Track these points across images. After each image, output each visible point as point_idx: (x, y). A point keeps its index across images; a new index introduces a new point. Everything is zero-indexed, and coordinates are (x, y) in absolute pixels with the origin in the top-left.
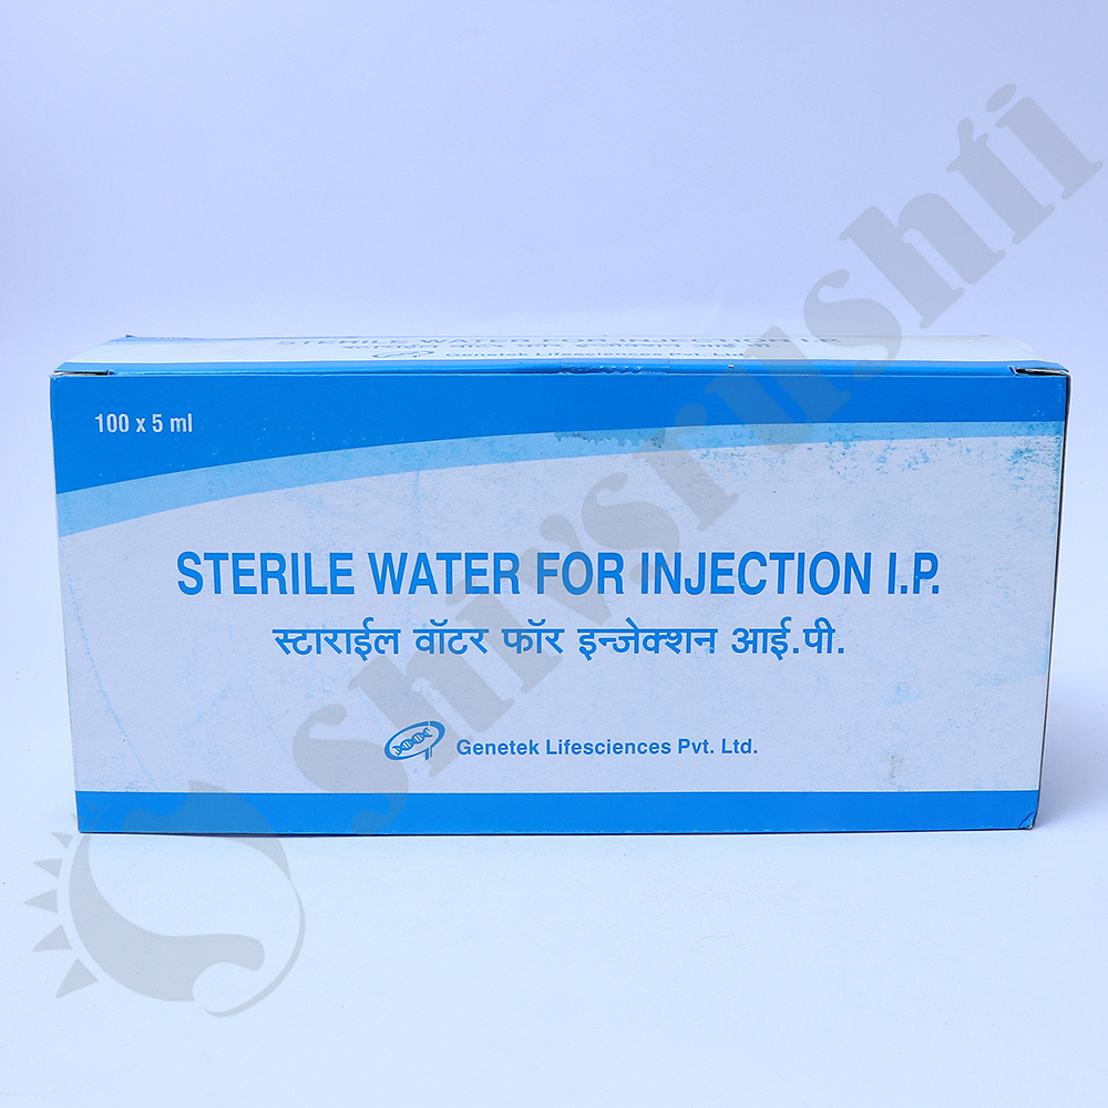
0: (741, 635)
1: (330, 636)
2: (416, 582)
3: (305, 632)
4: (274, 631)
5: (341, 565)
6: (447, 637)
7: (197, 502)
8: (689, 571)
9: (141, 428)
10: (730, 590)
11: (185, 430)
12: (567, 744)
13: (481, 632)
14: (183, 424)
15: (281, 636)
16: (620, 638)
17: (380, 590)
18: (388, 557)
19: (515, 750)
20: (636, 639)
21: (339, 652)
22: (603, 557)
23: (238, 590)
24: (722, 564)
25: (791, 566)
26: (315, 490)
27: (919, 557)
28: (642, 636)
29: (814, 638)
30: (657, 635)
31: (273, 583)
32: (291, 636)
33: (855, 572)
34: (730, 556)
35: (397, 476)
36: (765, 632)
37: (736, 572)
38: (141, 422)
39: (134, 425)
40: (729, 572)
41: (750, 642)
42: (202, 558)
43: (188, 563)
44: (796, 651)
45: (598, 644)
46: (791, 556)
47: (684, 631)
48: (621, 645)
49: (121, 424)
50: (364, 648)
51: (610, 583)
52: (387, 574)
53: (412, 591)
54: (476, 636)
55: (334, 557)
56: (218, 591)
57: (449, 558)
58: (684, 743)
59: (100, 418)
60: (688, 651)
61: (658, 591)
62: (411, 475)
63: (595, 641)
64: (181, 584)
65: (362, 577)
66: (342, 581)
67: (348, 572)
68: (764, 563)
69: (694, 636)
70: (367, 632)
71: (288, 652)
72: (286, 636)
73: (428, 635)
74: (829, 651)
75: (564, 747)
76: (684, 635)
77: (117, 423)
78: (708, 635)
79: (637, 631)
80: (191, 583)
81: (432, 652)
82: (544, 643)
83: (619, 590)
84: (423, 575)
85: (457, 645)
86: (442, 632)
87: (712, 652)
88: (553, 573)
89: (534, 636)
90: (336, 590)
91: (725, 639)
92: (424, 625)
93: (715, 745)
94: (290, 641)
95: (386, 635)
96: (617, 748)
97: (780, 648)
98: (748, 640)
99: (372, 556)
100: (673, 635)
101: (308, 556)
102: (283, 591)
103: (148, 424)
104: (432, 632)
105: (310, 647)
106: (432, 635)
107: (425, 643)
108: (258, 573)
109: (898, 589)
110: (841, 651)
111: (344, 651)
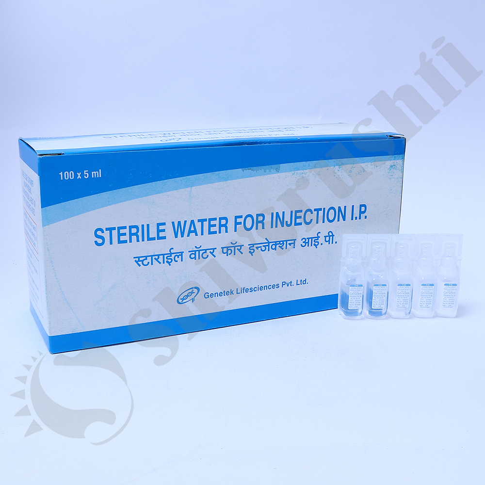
0: (304, 240)
1: (157, 257)
2: (190, 232)
3: (146, 257)
4: (134, 258)
5: (161, 228)
6: (201, 252)
7: (103, 207)
8: (287, 218)
9: (79, 177)
10: (300, 224)
11: (98, 176)
12: (244, 289)
13: (214, 249)
14: (97, 174)
15: (137, 259)
16: (263, 246)
17: (176, 237)
18: (179, 223)
20: (269, 246)
21: (160, 263)
22: (258, 215)
23: (120, 242)
24: (298, 214)
25: (321, 213)
26: (151, 198)
27: (361, 206)
28: (271, 244)
29: (327, 239)
30: (276, 243)
31: (134, 238)
32: (141, 259)
33: (341, 213)
34: (301, 211)
35: (183, 190)
36: (312, 238)
37: (303, 217)
38: (79, 174)
39: (76, 176)
40: (300, 217)
41: (307, 243)
42: (104, 230)
43: (99, 233)
44: (322, 244)
45: (256, 249)
46: (320, 209)
47: (285, 241)
48: (263, 248)
49: (70, 176)
50: (170, 261)
51: (260, 225)
52: (179, 230)
53: (188, 236)
54: (212, 251)
55: (159, 225)
56: (111, 243)
57: (202, 221)
58: (284, 283)
59: (61, 174)
60: (286, 248)
61: (276, 227)
62: (188, 189)
63: (254, 248)
64: (96, 242)
65: (169, 232)
66: (161, 234)
67: (164, 230)
68: (312, 213)
69: (288, 242)
70: (171, 254)
71: (140, 265)
72: (139, 259)
73: (194, 252)
74: (332, 243)
75: (243, 290)
76: (285, 242)
77: (69, 175)
78: (293, 242)
79: (269, 243)
80: (100, 241)
81: (195, 259)
82: (237, 251)
83: (263, 228)
84: (192, 229)
85: (205, 255)
86: (199, 251)
87: (294, 248)
88: (240, 223)
89: (233, 249)
90: (159, 238)
91: (299, 242)
92: (193, 249)
93: (294, 283)
94: (141, 261)
95: (178, 254)
96: (261, 288)
97: (317, 244)
98: (306, 242)
99: (173, 223)
100: (281, 243)
101: (148, 225)
102: (138, 241)
103: (82, 175)
104: (195, 251)
105: (148, 263)
106: (195, 253)
107: (193, 256)
108: (128, 234)
109: (354, 218)
110: (336, 243)
111: (162, 263)
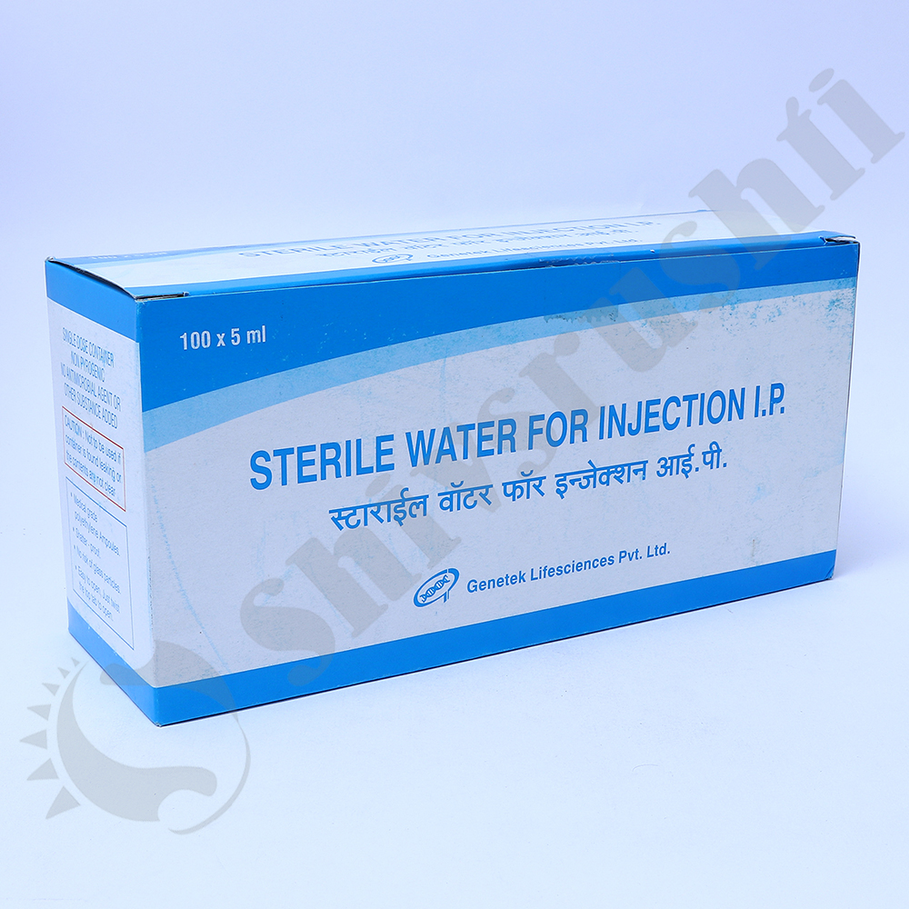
0: (663, 462)
1: (375, 509)
2: (442, 452)
3: (354, 509)
4: (330, 512)
5: (385, 445)
6: (463, 495)
7: (268, 405)
8: (631, 418)
9: (221, 343)
10: (656, 428)
11: (259, 341)
12: (545, 570)
13: (487, 487)
14: (258, 335)
15: (336, 515)
16: (584, 478)
17: (414, 464)
18: (421, 434)
19: (509, 582)
20: (594, 476)
21: (382, 521)
22: (574, 413)
23: (302, 479)
24: (653, 409)
25: (696, 404)
26: (365, 383)
27: (774, 387)
28: (599, 473)
29: (708, 457)
30: (608, 471)
31: (330, 469)
32: (344, 514)
33: (734, 404)
34: (657, 402)
35: (429, 364)
36: (678, 458)
37: (661, 414)
38: (221, 337)
39: (214, 340)
40: (656, 415)
41: (668, 467)
42: (271, 454)
43: (260, 461)
44: (697, 469)
45: (569, 484)
46: (695, 397)
47: (626, 465)
48: (584, 483)
49: (203, 340)
50: (401, 515)
51: (579, 434)
52: (420, 449)
53: (438, 461)
54: (484, 491)
55: (380, 440)
56: (284, 483)
57: (465, 429)
58: (623, 554)
59: (184, 337)
60: (629, 481)
61: (610, 436)
62: (439, 362)
63: (567, 482)
64: (253, 481)
65: (400, 455)
66: (385, 460)
67: (389, 452)
68: (679, 405)
69: (633, 468)
70: (404, 500)
71: (341, 528)
72: (340, 514)
73: (448, 496)
74: (718, 467)
75: (543, 572)
76: (626, 468)
77: (199, 340)
78: (641, 466)
79: (595, 470)
80: (261, 478)
81: (451, 510)
82: (532, 489)
83: (584, 440)
84: (446, 446)
85: (470, 503)
86: (459, 492)
87: (644, 479)
88: (540, 431)
89: (524, 485)
90: (381, 468)
91: (653, 467)
93: (643, 553)
94: (343, 518)
95: (418, 501)
96: (579, 567)
97: (687, 468)
98: (667, 465)
99: (408, 435)
100: (619, 469)
101: (359, 442)
102: (338, 475)
103: (228, 339)
104: (451, 493)
105: (359, 521)
106: (452, 496)
107: (447, 503)
108: (318, 462)
109: (760, 413)
110: (725, 465)
111: (386, 520)
